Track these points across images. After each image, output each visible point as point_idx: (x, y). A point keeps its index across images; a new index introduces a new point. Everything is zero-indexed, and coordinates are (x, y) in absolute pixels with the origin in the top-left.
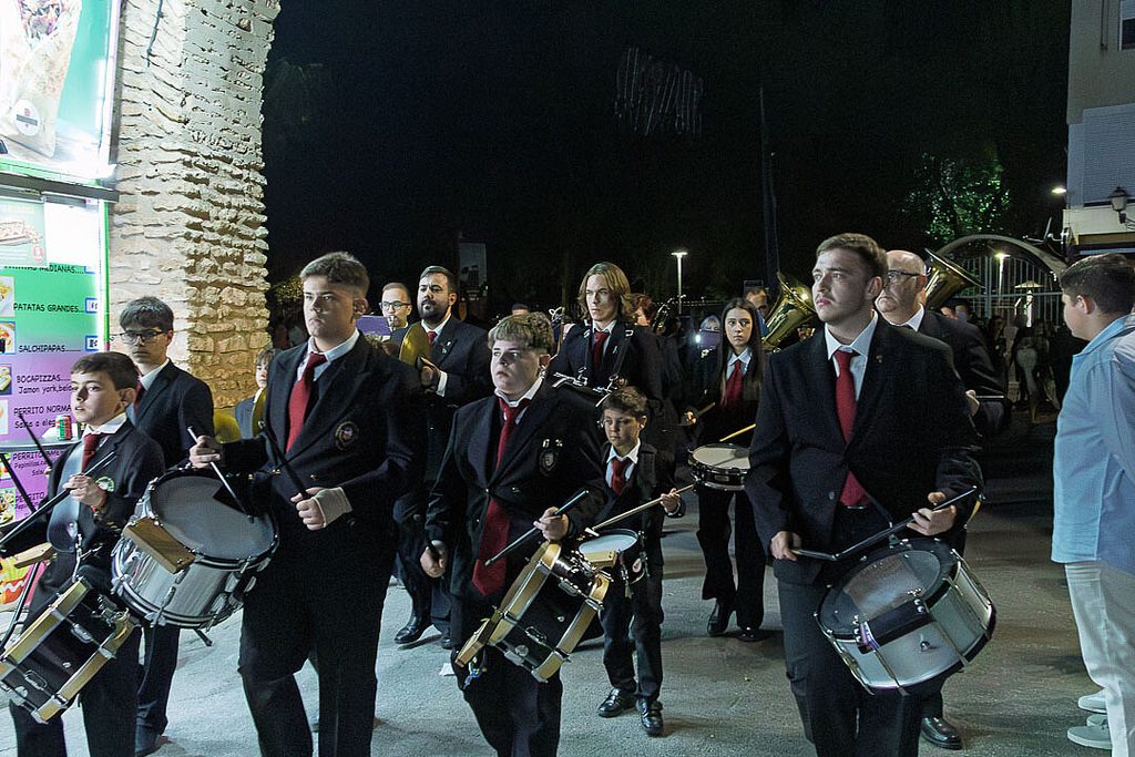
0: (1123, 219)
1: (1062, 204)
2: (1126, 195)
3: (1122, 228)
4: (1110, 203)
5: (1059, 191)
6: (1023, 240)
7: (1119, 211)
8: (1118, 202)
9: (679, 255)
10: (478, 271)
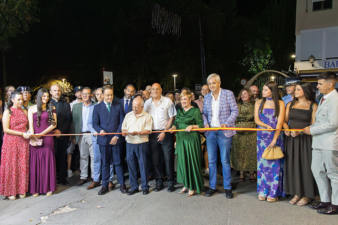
0: (313, 66)
1: (294, 61)
2: (314, 58)
3: (313, 68)
4: (309, 60)
5: (293, 56)
6: (282, 72)
7: (312, 63)
8: (311, 60)
9: (175, 76)
10: (110, 81)
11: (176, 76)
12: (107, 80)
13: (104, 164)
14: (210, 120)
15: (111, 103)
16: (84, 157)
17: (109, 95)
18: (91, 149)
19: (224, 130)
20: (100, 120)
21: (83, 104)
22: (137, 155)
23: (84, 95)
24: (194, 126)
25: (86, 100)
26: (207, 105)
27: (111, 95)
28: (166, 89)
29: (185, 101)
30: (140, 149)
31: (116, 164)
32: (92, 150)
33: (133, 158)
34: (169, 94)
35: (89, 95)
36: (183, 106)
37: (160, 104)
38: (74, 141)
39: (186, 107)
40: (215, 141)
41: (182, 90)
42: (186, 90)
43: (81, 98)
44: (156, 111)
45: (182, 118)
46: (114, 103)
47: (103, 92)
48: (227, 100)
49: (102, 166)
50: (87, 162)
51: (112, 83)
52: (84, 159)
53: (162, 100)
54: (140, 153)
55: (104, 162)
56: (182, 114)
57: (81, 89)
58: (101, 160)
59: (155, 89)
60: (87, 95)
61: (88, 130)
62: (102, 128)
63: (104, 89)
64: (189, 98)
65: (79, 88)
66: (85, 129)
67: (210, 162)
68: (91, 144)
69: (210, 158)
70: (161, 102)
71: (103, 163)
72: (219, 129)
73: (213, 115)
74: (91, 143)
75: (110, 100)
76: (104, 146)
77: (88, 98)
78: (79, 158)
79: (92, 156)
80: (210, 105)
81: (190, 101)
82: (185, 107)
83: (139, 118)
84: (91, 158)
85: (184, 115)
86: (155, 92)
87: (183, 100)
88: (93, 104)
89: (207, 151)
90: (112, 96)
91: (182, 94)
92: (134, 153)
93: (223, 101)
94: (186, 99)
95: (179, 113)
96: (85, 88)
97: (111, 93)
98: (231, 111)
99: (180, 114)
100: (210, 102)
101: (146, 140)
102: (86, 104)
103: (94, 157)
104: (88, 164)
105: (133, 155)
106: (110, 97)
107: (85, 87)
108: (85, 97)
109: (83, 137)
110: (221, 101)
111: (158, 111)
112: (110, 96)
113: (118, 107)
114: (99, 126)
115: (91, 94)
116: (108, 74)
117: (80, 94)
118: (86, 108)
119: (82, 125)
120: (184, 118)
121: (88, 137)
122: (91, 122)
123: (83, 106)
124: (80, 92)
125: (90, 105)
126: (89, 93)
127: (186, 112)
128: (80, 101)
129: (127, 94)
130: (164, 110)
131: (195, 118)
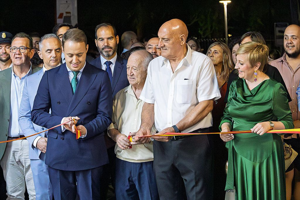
9: (226, 2)
10: (70, 17)
11: (230, 2)
12: (65, 15)
16: (15, 195)
18: (29, 175)
21: (13, 73)
23: (14, 51)
24: (275, 123)
25: (18, 62)
28: (204, 34)
32: (31, 179)
35: (26, 51)
41: (244, 36)
42: (252, 37)
45: (239, 105)
52: (16, 198)
57: (7, 37)
60: (22, 51)
61: (22, 133)
65: (4, 35)
66: (15, 130)
68: (29, 166)
74: (28, 162)
76: (57, 170)
77: (23, 59)
79: (32, 193)
84: (30, 197)
96: (18, 35)
102: (18, 72)
103: (35, 194)
108: (18, 56)
109: (13, 149)
111: (175, 87)
112: (74, 57)
115: (31, 49)
116: (67, 2)
117: (4, 50)
118: (19, 81)
119: (10, 120)
120: (245, 105)
121: (22, 149)
122: (27, 114)
123: (13, 77)
124: (3, 46)
125: (28, 73)
126: (26, 45)
127: (250, 91)
128: (5, 65)
129: (103, 47)
130: (191, 83)
131: (274, 107)
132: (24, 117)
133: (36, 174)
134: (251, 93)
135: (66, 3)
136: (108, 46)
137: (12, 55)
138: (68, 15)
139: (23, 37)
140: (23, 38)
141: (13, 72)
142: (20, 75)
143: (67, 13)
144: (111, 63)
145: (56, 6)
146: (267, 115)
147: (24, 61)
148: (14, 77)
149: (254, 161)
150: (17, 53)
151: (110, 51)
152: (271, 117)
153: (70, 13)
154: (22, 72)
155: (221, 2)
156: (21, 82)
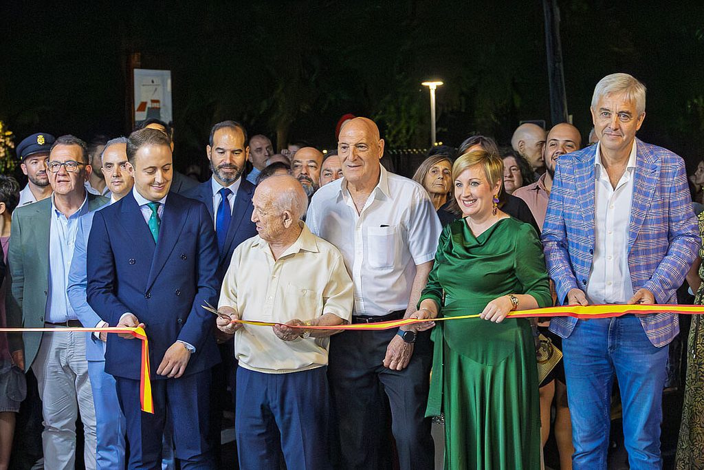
9: (433, 86)
10: (159, 108)
11: (440, 83)
12: (149, 105)
13: (135, 455)
14: (586, 269)
15: (163, 201)
16: (57, 425)
17: (154, 169)
18: (85, 390)
19: (646, 315)
20: (118, 270)
21: (54, 208)
22: (277, 418)
23: (56, 169)
24: (519, 298)
25: (64, 189)
26: (573, 202)
27: (164, 169)
29: (475, 191)
30: (291, 395)
31: (186, 455)
32: (88, 397)
33: (264, 431)
34: (435, 161)
35: (77, 169)
36: (467, 210)
37: (374, 206)
38: (20, 357)
39: (477, 216)
40: (605, 362)
43: (48, 183)
44: (359, 234)
45: (457, 263)
46: (176, 201)
47: (130, 155)
48: (662, 190)
49: (130, 463)
50: (71, 444)
51: (167, 117)
52: (60, 432)
53: (386, 192)
54: (290, 413)
55: (137, 445)
56: (457, 248)
57: (45, 143)
58: (126, 438)
59: (352, 147)
60: (69, 169)
61: (72, 314)
62: (124, 305)
63: (137, 143)
64: (488, 180)
65: (41, 140)
66: (59, 310)
67: (579, 449)
68: (86, 374)
69: (578, 436)
70: (380, 198)
71: (132, 453)
72: (622, 310)
73: (601, 246)
74: (85, 366)
75: (160, 191)
77: (73, 183)
78: (39, 427)
79: (90, 422)
80: (585, 205)
81: (496, 191)
82: (471, 215)
83: (287, 264)
84: (86, 431)
85: (467, 249)
86: (351, 157)
87: (465, 185)
88: (93, 205)
89: (567, 406)
90: (169, 175)
91: (461, 162)
92: (266, 412)
93: (646, 194)
94: (476, 184)
95: (447, 244)
96: (61, 139)
97: (162, 162)
98: (670, 236)
99: (451, 246)
100: (583, 192)
101: (316, 357)
102: (63, 208)
104: (73, 452)
105: (259, 422)
106: (158, 176)
107: (63, 135)
108: (63, 178)
109: (55, 344)
110: (640, 192)
111: (365, 238)
112: (159, 172)
113: (192, 219)
114: (112, 297)
115: (84, 165)
116: (153, 82)
117: (43, 166)
118: (65, 223)
119: (49, 293)
120: (465, 263)
121: (72, 345)
122: (82, 281)
123: (54, 214)
124: (41, 159)
125: (80, 208)
126: (77, 158)
127: (476, 239)
128: (43, 193)
129: (221, 164)
130: (392, 233)
131: (517, 264)
132: (79, 287)
133: (98, 386)
134: (478, 242)
135: (151, 83)
136: (231, 165)
137: (51, 176)
138: (155, 105)
139: (71, 144)
140: (71, 146)
141: (53, 206)
142: (68, 211)
143: (153, 101)
144: (230, 192)
145: (133, 89)
146: (507, 279)
147: (75, 186)
148: (56, 215)
149: (482, 363)
150: (61, 172)
151: (232, 173)
152: (512, 284)
153: (157, 101)
154: (70, 206)
155: (424, 84)
156: (69, 224)
